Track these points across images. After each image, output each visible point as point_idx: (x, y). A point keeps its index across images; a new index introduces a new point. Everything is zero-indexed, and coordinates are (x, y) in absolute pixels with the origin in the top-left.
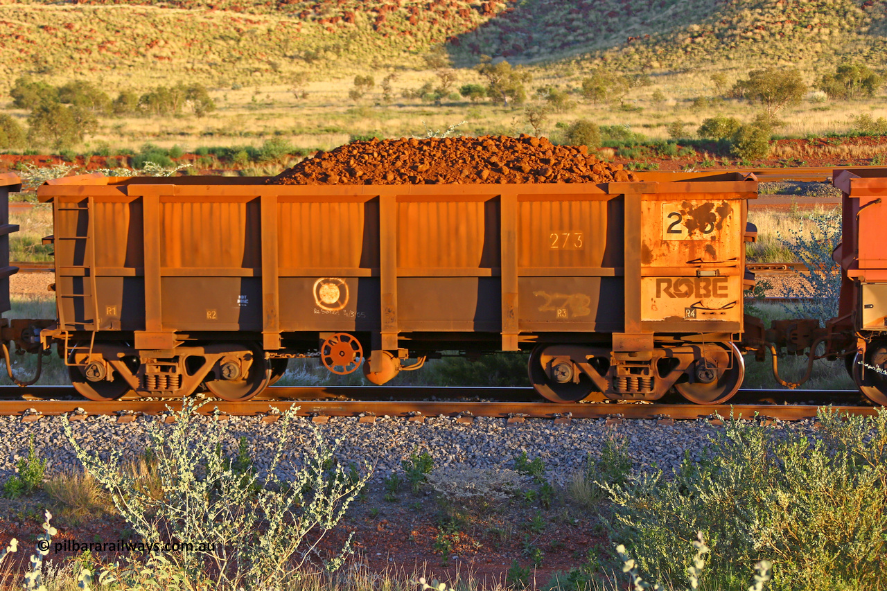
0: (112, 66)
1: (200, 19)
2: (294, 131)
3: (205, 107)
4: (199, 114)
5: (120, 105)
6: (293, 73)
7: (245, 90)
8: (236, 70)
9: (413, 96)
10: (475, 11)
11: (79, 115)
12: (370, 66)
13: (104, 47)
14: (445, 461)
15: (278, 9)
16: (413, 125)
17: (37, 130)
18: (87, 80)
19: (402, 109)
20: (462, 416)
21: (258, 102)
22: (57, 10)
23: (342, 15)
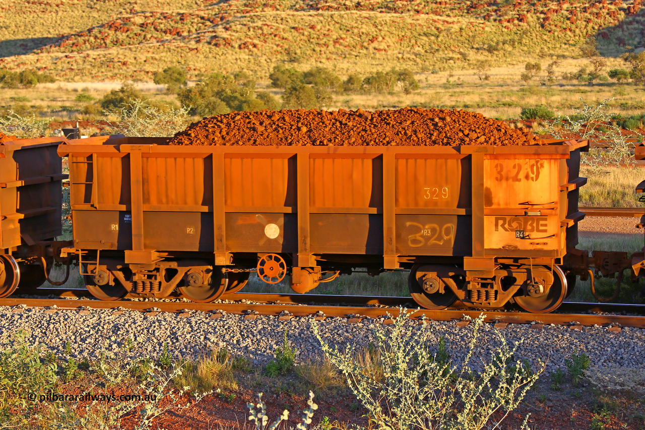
0: (343, 56)
1: (409, 21)
2: (478, 105)
3: (412, 87)
4: (407, 92)
5: (349, 85)
6: (478, 61)
7: (441, 74)
8: (435, 59)
9: (571, 78)
10: (622, 13)
11: (319, 93)
12: (538, 55)
13: (338, 42)
14: (599, 360)
15: (468, 13)
16: (571, 101)
17: (289, 104)
18: (325, 66)
19: (563, 88)
20: (612, 326)
21: (451, 83)
22: (304, 15)
23: (518, 16)
